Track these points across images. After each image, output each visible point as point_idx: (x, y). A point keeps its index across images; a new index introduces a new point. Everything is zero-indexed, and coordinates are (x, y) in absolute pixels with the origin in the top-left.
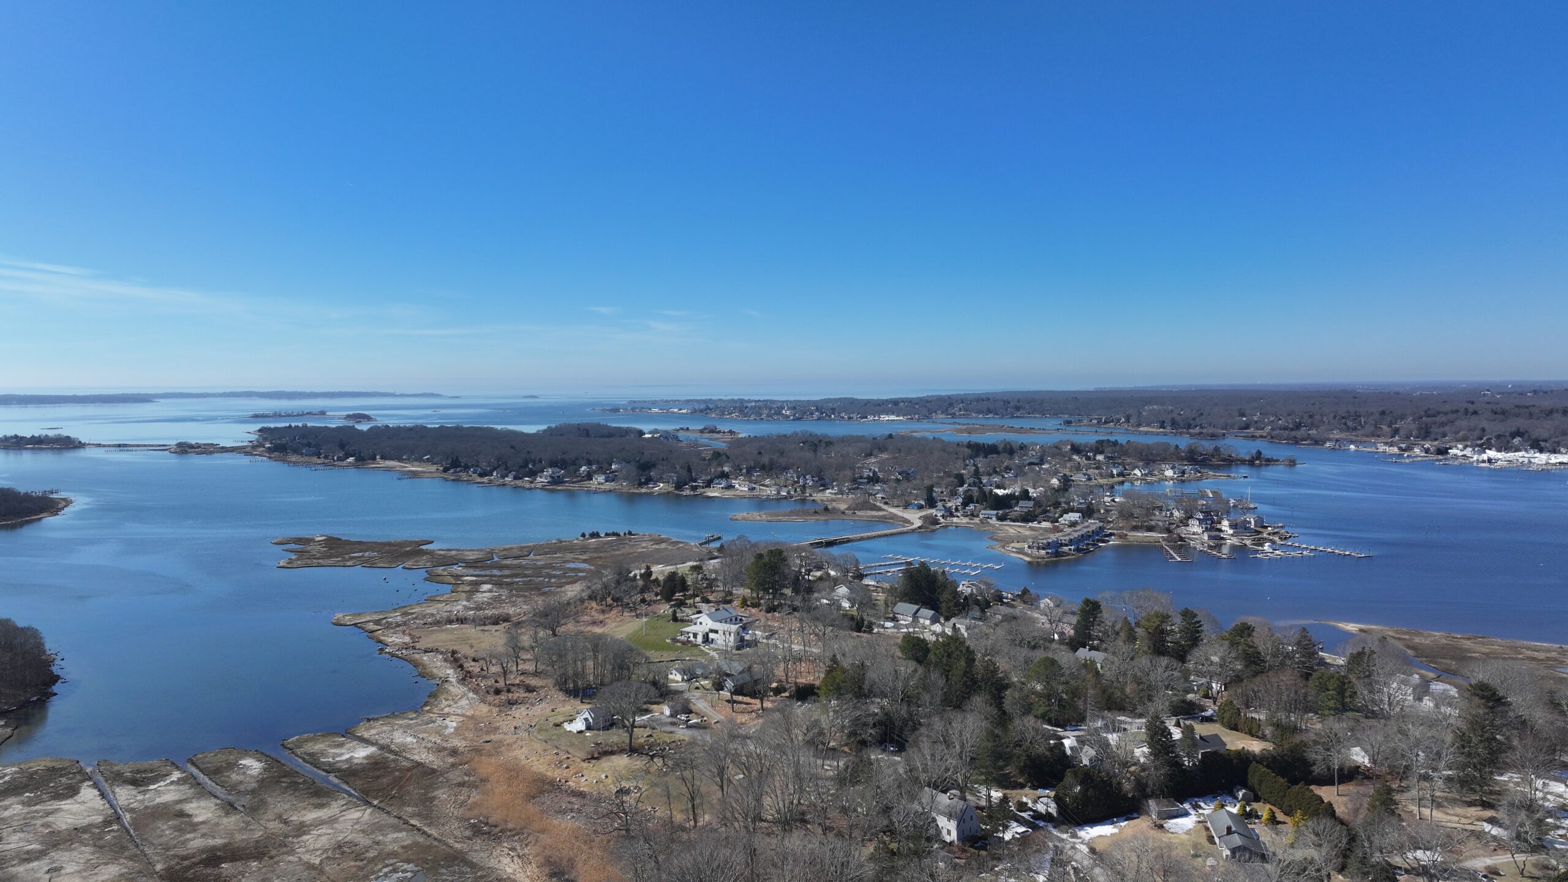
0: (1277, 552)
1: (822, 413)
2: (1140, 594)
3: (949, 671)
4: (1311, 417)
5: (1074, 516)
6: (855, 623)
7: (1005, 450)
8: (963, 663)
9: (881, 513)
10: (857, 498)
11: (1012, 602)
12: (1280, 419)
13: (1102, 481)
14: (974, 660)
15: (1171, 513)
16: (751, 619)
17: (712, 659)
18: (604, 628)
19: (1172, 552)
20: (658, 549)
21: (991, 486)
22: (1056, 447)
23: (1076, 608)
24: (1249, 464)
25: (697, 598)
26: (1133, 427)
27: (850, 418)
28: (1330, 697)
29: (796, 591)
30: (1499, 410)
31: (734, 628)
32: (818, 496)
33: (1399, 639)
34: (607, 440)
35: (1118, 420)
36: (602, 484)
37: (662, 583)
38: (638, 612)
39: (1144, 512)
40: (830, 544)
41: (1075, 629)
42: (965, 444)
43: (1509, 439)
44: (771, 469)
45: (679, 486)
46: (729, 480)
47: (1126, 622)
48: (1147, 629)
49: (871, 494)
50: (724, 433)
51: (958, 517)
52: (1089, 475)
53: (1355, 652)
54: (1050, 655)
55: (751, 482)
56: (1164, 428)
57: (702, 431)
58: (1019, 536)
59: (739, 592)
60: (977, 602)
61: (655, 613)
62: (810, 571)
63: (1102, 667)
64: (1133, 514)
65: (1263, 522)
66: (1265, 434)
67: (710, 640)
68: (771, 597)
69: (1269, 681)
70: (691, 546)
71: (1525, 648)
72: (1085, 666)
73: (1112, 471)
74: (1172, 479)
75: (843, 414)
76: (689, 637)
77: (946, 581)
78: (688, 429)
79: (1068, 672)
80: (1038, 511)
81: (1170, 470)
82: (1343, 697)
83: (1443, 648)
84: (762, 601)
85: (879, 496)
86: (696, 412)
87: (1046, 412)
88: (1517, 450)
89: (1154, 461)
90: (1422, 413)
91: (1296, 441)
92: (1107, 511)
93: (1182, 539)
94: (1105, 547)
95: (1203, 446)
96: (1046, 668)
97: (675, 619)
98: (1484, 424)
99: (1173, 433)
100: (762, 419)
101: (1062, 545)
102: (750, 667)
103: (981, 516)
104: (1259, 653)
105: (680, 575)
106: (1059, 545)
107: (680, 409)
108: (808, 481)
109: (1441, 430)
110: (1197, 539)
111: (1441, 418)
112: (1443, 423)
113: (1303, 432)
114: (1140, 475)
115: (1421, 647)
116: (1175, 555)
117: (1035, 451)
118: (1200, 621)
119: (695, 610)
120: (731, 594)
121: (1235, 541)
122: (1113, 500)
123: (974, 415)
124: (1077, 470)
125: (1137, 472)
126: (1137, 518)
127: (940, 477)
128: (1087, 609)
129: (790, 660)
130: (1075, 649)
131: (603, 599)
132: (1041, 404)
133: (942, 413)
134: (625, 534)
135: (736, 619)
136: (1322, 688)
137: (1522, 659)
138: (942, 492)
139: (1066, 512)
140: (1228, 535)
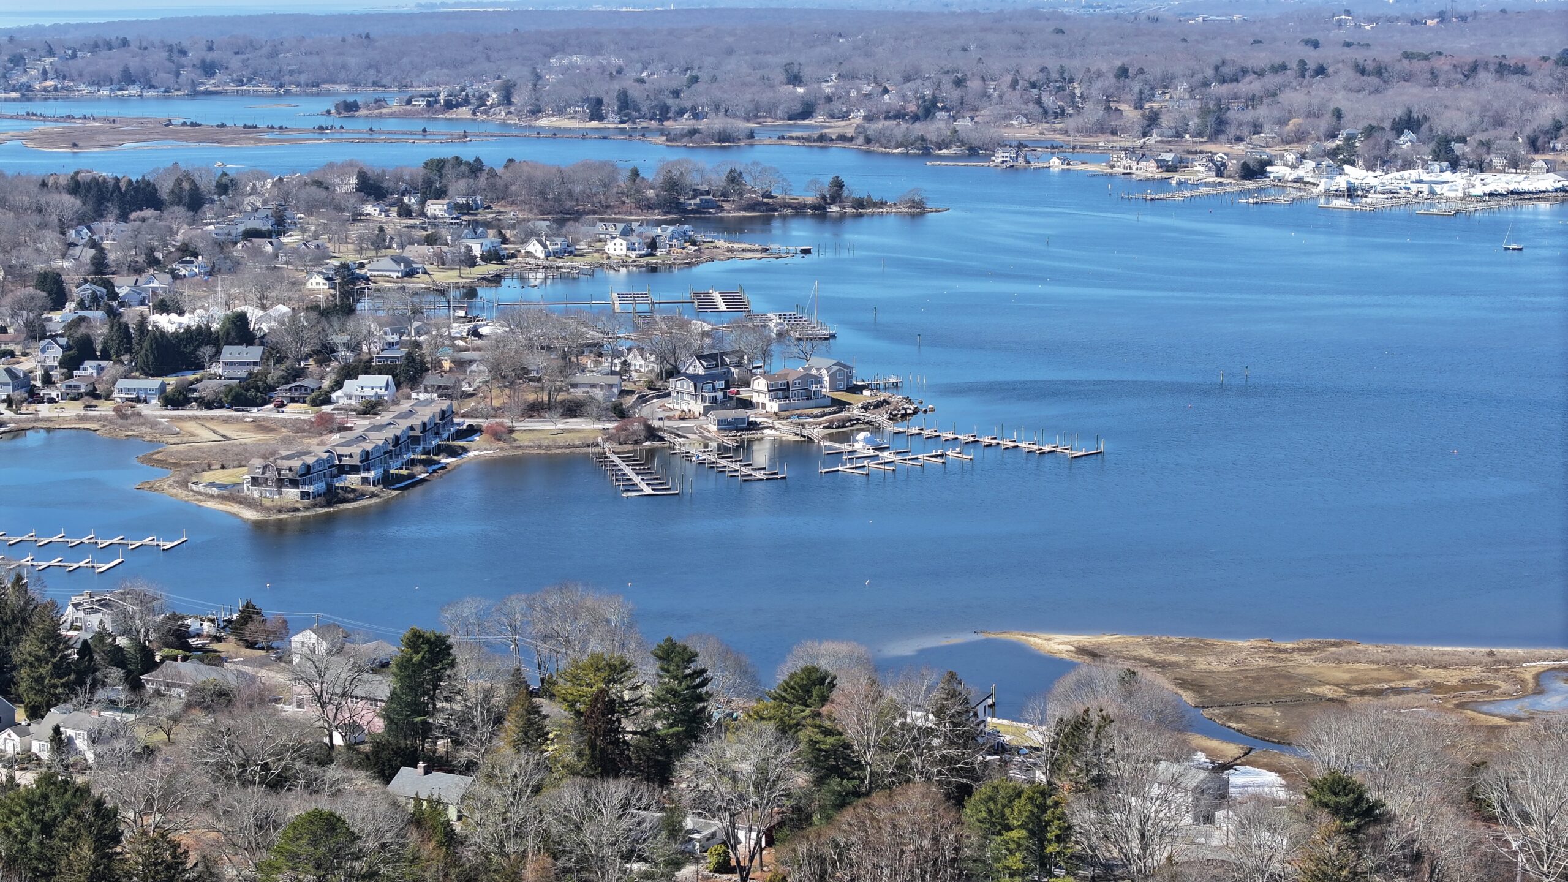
0: (885, 454)
2: (550, 603)
4: (959, 83)
5: (373, 384)
7: (177, 198)
8: (86, 851)
11: (215, 646)
12: (886, 91)
13: (443, 277)
14: (116, 838)
15: (625, 363)
19: (628, 470)
21: (142, 303)
22: (319, 184)
23: (391, 650)
24: (813, 216)
26: (520, 118)
28: (1013, 846)
30: (1370, 66)
33: (1162, 666)
35: (482, 99)
39: (553, 361)
41: (386, 715)
42: (63, 181)
43: (1390, 135)
47: (517, 681)
48: (572, 705)
51: (52, 401)
52: (408, 263)
53: (1068, 715)
54: (323, 804)
56: (601, 118)
58: (225, 451)
60: (117, 657)
63: (459, 818)
64: (526, 371)
65: (850, 376)
66: (850, 132)
69: (873, 818)
71: (1421, 662)
72: (417, 821)
73: (469, 249)
74: (624, 265)
77: (27, 603)
79: (371, 844)
80: (276, 373)
81: (618, 241)
82: (1042, 842)
83: (1257, 680)
87: (287, 78)
88: (1407, 165)
89: (577, 216)
90: (1209, 72)
91: (925, 149)
92: (461, 364)
93: (652, 433)
94: (458, 466)
95: (700, 171)
96: (315, 842)
98: (1340, 100)
99: (623, 131)
101: (342, 470)
103: (117, 395)
104: (847, 746)
106: (335, 471)
109: (1250, 115)
110: (690, 430)
111: (1249, 86)
112: (1253, 98)
113: (942, 125)
114: (542, 256)
115: (1209, 682)
116: (637, 479)
117: (260, 194)
118: (704, 671)
121: (785, 431)
122: (475, 333)
123: (85, 90)
124: (377, 248)
125: (535, 247)
126: (538, 380)
128: (417, 658)
130: (386, 775)
132: (273, 54)
136: (994, 824)
137: (1416, 691)
138: (3, 330)
139: (350, 372)
140: (767, 415)
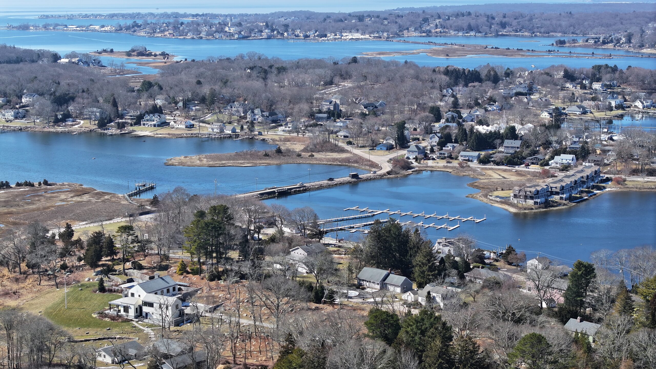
1: (273, 31)
2: (638, 254)
3: (423, 351)
5: (567, 158)
6: (313, 294)
7: (488, 78)
8: (438, 342)
9: (344, 155)
10: (316, 137)
11: (495, 263)
13: (598, 115)
14: (450, 338)
16: (191, 290)
17: (147, 338)
18: (19, 301)
20: (79, 202)
21: (472, 121)
22: (548, 74)
23: (569, 269)
25: (128, 264)
26: (634, 49)
27: (306, 37)
29: (245, 254)
31: (172, 300)
32: (269, 135)
34: (16, 66)
35: (618, 40)
36: (11, 121)
37: (85, 244)
38: (58, 281)
39: (644, 152)
40: (283, 194)
41: (565, 296)
42: (442, 70)
44: (213, 102)
45: (103, 124)
46: (163, 116)
47: (622, 286)
48: (645, 297)
49: (332, 132)
50: (155, 55)
51: (433, 159)
52: (584, 108)
54: (537, 331)
55: (187, 117)
57: (129, 54)
58: (503, 183)
59: (177, 256)
60: (455, 265)
61: (79, 282)
62: (260, 228)
63: (594, 341)
64: (632, 156)
67: (144, 314)
68: (215, 261)
70: (118, 197)
72: (576, 341)
73: (610, 103)
75: (298, 32)
76: (119, 311)
77: (420, 241)
78: (112, 51)
79: (556, 349)
80: (526, 152)
84: (204, 267)
85: (342, 133)
86: (121, 29)
87: (536, 30)
92: (604, 152)
94: (601, 194)
96: (532, 346)
97: (102, 289)
100: (201, 38)
101: (552, 193)
102: (191, 349)
103: (460, 158)
105: (107, 236)
106: (549, 193)
107: (103, 26)
108: (257, 117)
114: (641, 107)
117: (523, 77)
119: (126, 278)
120: (167, 258)
122: (611, 139)
123: (453, 33)
124: (571, 102)
125: (638, 104)
126: (637, 160)
127: (414, 111)
128: (580, 273)
129: (237, 337)
130: (564, 321)
131: (17, 265)
132: (531, 19)
133: (416, 29)
134: (40, 184)
135: (174, 289)
138: (415, 130)
139: (557, 153)
